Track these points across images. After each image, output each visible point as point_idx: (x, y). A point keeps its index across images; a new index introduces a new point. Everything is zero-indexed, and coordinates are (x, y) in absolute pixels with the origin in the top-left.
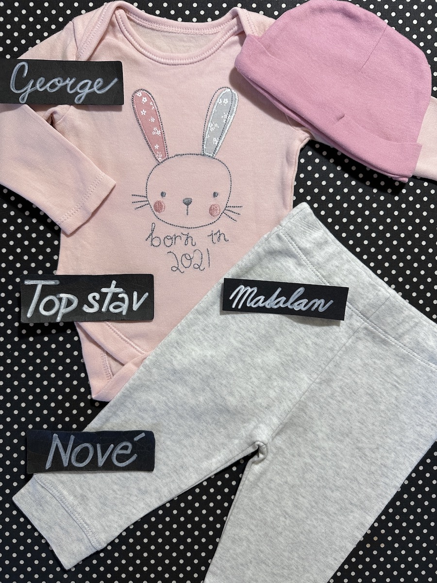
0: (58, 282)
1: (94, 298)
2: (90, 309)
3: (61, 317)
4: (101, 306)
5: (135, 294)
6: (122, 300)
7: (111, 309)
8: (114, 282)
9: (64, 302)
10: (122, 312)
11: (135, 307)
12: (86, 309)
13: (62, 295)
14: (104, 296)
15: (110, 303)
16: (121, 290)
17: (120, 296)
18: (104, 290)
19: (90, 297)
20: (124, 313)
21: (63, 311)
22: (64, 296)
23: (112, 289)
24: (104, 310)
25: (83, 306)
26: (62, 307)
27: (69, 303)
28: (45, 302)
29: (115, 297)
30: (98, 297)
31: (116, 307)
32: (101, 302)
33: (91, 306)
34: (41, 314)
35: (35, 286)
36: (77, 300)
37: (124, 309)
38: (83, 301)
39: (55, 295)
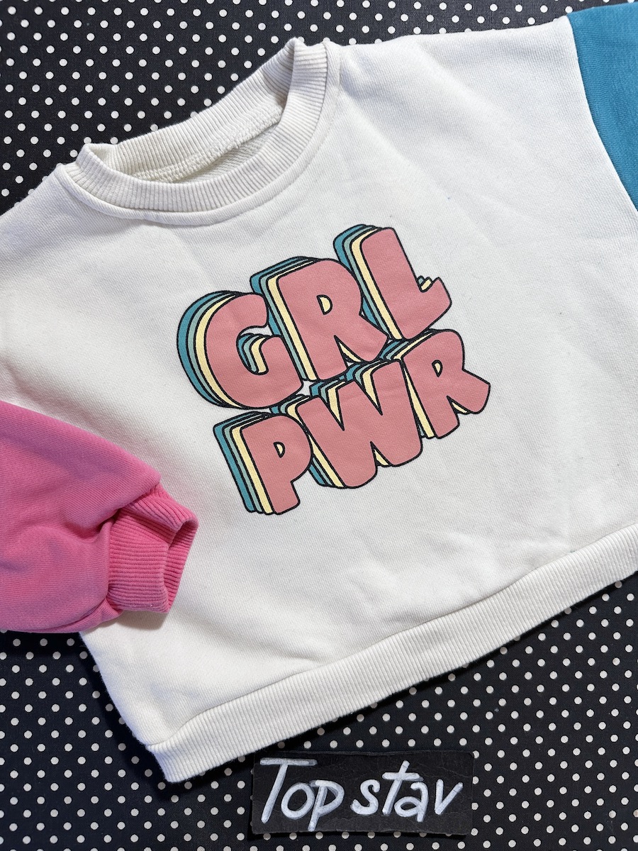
1: (370, 788)
2: (364, 808)
3: (316, 822)
4: (381, 804)
5: (440, 785)
6: (417, 794)
7: (399, 811)
8: (406, 764)
9: (322, 795)
10: (415, 816)
11: (440, 808)
12: (356, 807)
13: (319, 783)
14: (386, 785)
15: (397, 799)
16: (416, 776)
17: (414, 787)
18: (388, 776)
19: (364, 788)
20: (420, 819)
21: (320, 810)
22: (322, 784)
23: (402, 774)
24: (386, 810)
25: (351, 803)
26: (318, 803)
27: (330, 796)
28: (291, 794)
29: (406, 790)
30: (377, 787)
31: (407, 807)
32: (381, 796)
33: (365, 803)
34: (283, 815)
35: (278, 767)
36: (343, 791)
37: (420, 811)
38: (353, 793)
39: (307, 782)
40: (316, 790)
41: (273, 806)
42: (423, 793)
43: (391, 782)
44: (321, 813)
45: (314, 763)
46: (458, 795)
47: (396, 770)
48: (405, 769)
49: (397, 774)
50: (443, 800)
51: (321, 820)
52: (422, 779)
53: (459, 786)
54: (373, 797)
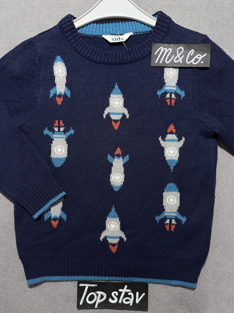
40: (97, 295)
41: (83, 299)
42: (132, 296)
43: (122, 292)
44: (99, 302)
45: (96, 285)
46: (143, 297)
47: (123, 288)
48: (126, 288)
49: (123, 289)
50: (139, 298)
51: (99, 304)
52: (132, 291)
53: (144, 294)
54: (116, 297)
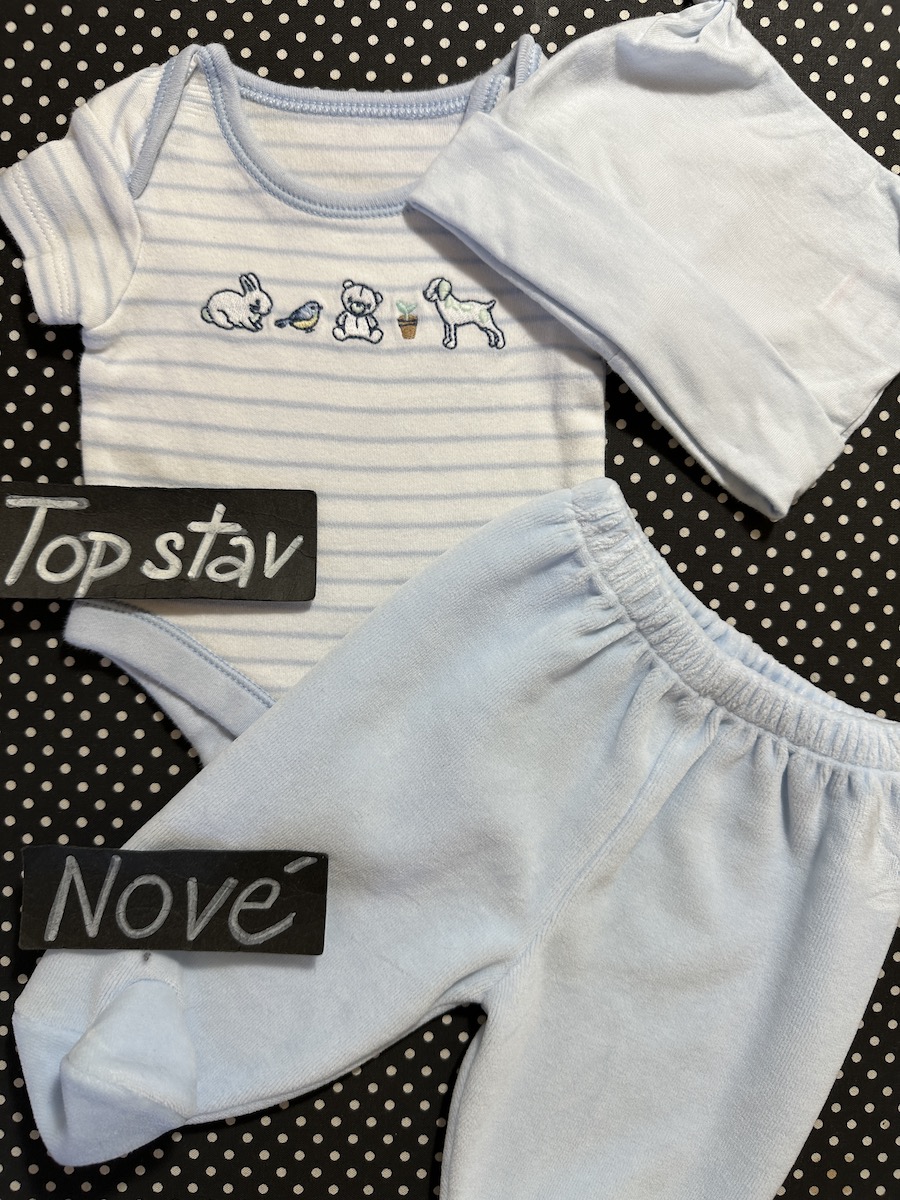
0: (85, 503)
1: (170, 544)
2: (160, 570)
3: (88, 586)
4: (186, 566)
5: (271, 539)
6: (240, 552)
7: (211, 572)
8: (221, 508)
9: (97, 552)
10: (236, 580)
11: (271, 569)
12: (149, 570)
13: (93, 536)
14: (193, 540)
15: (209, 559)
16: (238, 528)
17: (234, 542)
18: (195, 527)
19: (161, 543)
20: (242, 583)
21: (93, 572)
22: (96, 537)
23: (215, 524)
24: (192, 573)
25: (141, 563)
26: (92, 564)
27: (110, 554)
28: (51, 551)
29: (222, 545)
30: (179, 541)
31: (221, 569)
32: (186, 556)
33: (162, 564)
34: (39, 577)
35: (32, 511)
36: (129, 548)
37: (243, 574)
38: (144, 551)
39: (76, 534)
